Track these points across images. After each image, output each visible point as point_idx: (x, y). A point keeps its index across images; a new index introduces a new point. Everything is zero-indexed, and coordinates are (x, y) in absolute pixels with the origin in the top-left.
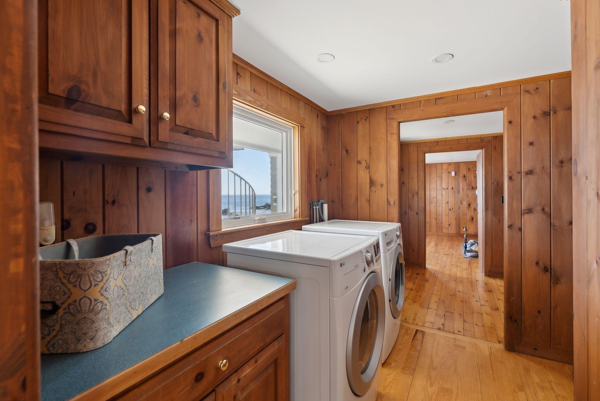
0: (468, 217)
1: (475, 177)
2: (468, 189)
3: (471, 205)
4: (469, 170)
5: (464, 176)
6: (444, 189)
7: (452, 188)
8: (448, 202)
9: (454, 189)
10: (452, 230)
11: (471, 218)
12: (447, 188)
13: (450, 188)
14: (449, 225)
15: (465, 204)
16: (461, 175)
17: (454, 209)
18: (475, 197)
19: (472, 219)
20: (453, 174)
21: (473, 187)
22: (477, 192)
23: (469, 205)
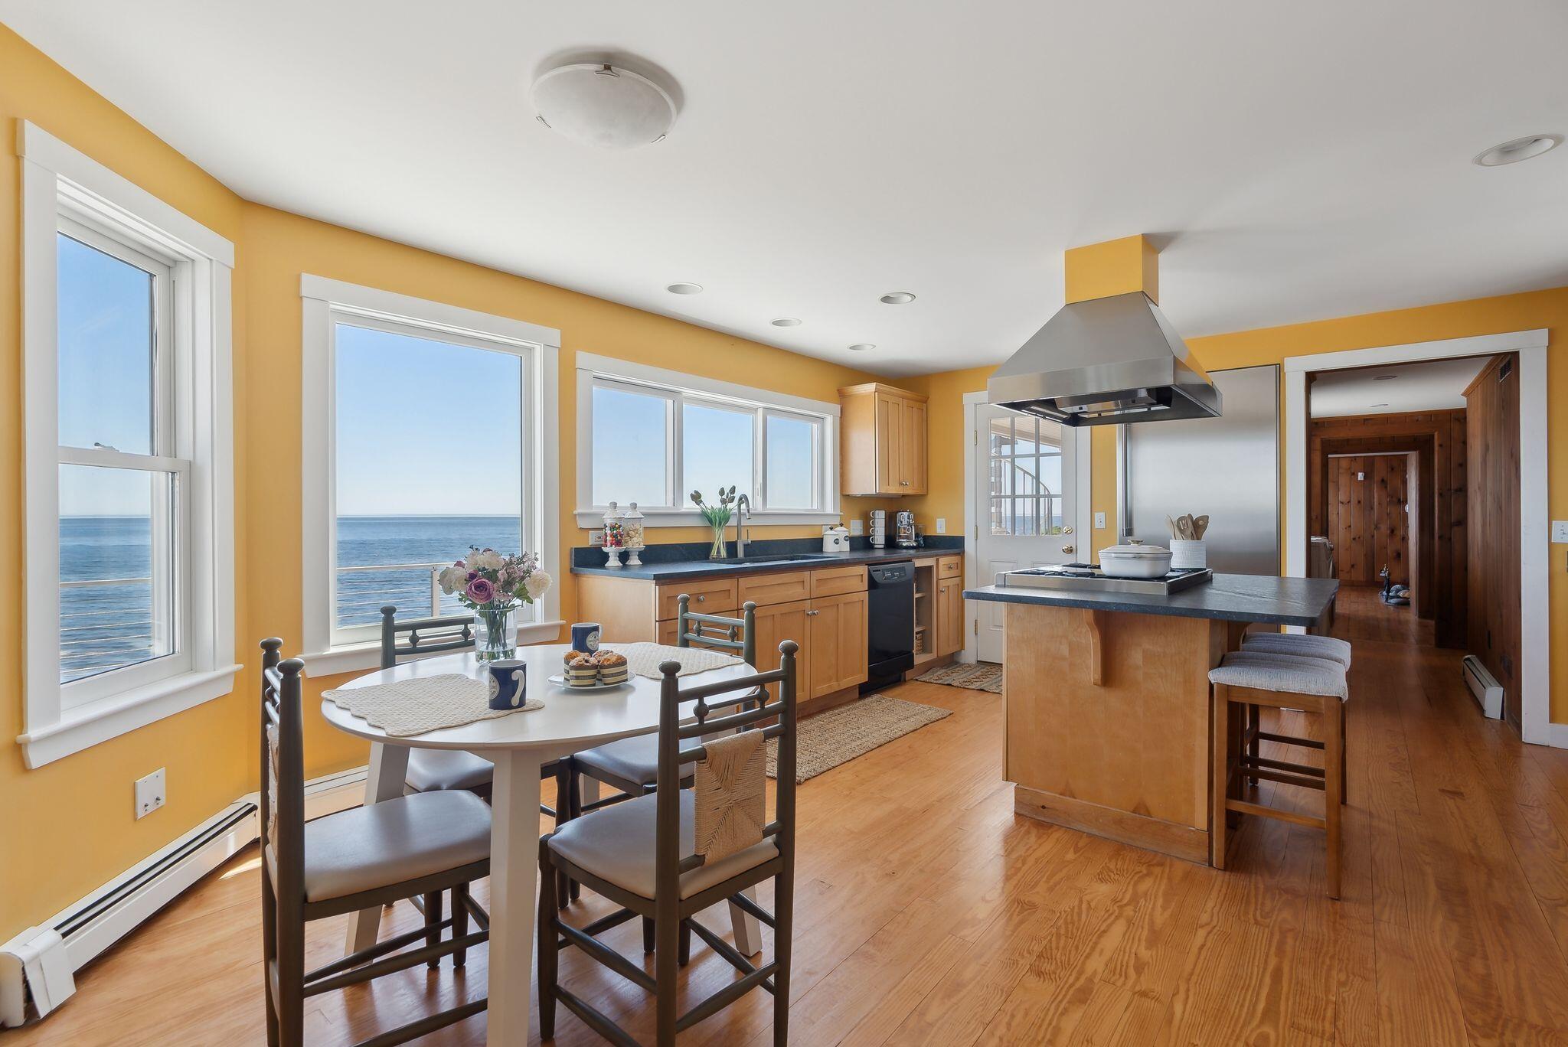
0: (1390, 550)
1: (1405, 482)
2: (1389, 503)
3: (1397, 530)
4: (1392, 469)
5: (1383, 481)
6: (1342, 503)
7: (1359, 502)
8: (1350, 526)
9: (1362, 502)
10: (1359, 575)
11: (1395, 554)
12: (1348, 502)
13: (1354, 501)
14: (1353, 566)
15: (1384, 528)
16: (1377, 478)
17: (1362, 538)
18: (1405, 517)
19: (1398, 555)
20: (1361, 476)
21: (1399, 500)
22: (1407, 508)
23: (1392, 531)
